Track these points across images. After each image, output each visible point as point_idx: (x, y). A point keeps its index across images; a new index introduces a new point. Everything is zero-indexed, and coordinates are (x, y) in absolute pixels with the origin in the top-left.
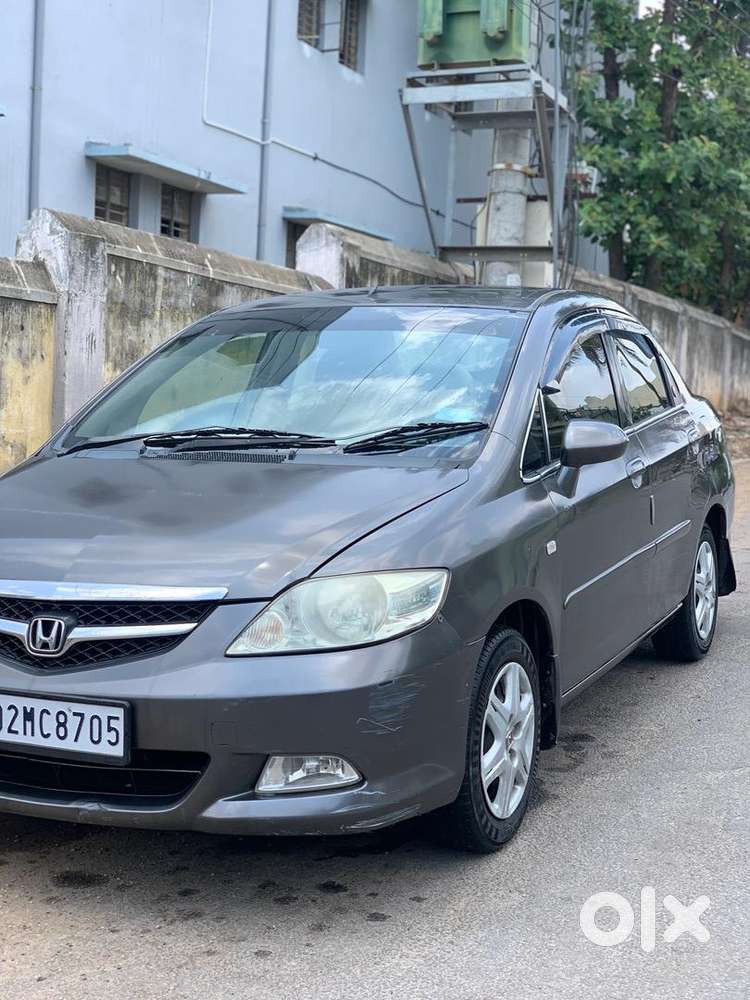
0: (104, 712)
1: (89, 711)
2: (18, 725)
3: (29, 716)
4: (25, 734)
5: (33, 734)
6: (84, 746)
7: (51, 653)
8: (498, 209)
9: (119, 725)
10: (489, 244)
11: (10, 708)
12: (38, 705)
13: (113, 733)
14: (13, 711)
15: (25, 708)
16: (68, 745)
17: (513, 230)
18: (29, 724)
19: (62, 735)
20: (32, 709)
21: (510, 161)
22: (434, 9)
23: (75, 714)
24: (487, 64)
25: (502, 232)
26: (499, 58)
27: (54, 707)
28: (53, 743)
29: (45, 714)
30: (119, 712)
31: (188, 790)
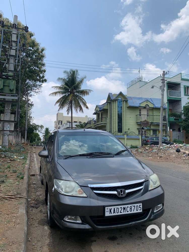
0: (138, 205)
1: (136, 205)
2: (122, 211)
3: (124, 209)
4: (124, 212)
5: (125, 212)
6: (135, 212)
7: (124, 196)
8: (6, 115)
9: (141, 206)
10: (4, 120)
11: (120, 208)
12: (126, 206)
13: (140, 208)
14: (121, 208)
15: (124, 207)
16: (132, 212)
17: (9, 118)
18: (124, 210)
19: (131, 210)
20: (125, 207)
21: (9, 108)
22: (2, 84)
23: (133, 206)
24: (10, 94)
25: (7, 118)
26: (12, 93)
27: (129, 206)
28: (129, 212)
29: (128, 208)
30: (141, 204)
31: (147, 217)
